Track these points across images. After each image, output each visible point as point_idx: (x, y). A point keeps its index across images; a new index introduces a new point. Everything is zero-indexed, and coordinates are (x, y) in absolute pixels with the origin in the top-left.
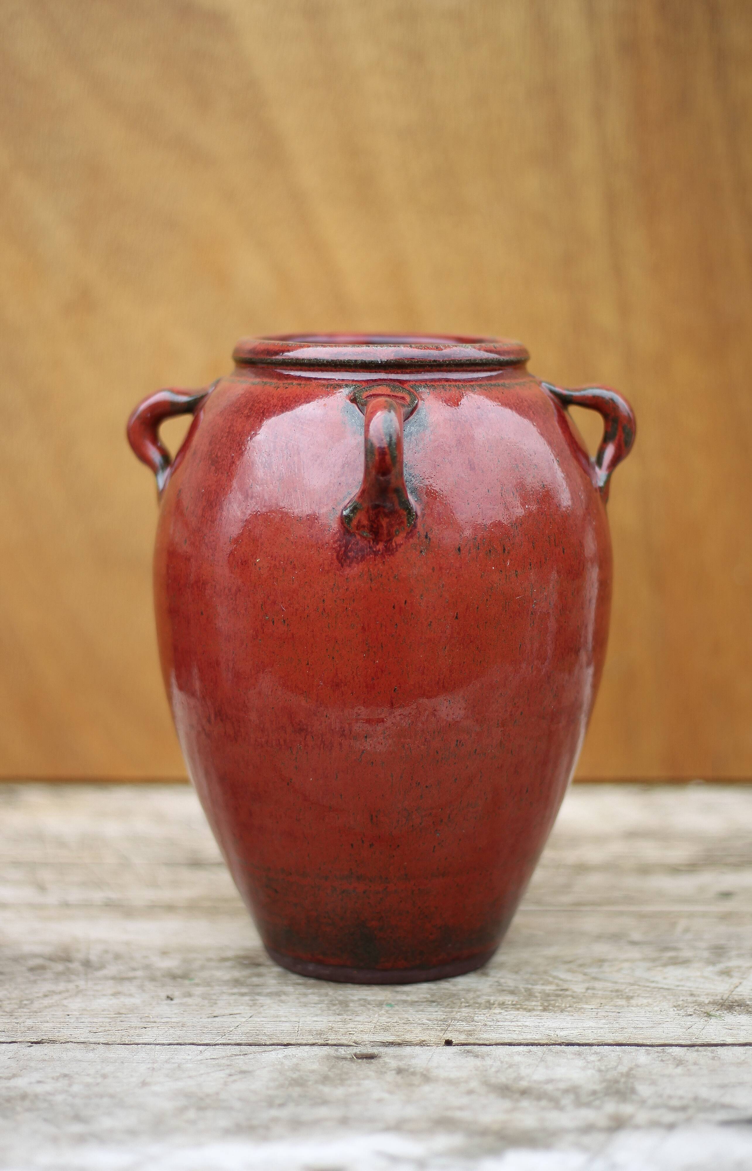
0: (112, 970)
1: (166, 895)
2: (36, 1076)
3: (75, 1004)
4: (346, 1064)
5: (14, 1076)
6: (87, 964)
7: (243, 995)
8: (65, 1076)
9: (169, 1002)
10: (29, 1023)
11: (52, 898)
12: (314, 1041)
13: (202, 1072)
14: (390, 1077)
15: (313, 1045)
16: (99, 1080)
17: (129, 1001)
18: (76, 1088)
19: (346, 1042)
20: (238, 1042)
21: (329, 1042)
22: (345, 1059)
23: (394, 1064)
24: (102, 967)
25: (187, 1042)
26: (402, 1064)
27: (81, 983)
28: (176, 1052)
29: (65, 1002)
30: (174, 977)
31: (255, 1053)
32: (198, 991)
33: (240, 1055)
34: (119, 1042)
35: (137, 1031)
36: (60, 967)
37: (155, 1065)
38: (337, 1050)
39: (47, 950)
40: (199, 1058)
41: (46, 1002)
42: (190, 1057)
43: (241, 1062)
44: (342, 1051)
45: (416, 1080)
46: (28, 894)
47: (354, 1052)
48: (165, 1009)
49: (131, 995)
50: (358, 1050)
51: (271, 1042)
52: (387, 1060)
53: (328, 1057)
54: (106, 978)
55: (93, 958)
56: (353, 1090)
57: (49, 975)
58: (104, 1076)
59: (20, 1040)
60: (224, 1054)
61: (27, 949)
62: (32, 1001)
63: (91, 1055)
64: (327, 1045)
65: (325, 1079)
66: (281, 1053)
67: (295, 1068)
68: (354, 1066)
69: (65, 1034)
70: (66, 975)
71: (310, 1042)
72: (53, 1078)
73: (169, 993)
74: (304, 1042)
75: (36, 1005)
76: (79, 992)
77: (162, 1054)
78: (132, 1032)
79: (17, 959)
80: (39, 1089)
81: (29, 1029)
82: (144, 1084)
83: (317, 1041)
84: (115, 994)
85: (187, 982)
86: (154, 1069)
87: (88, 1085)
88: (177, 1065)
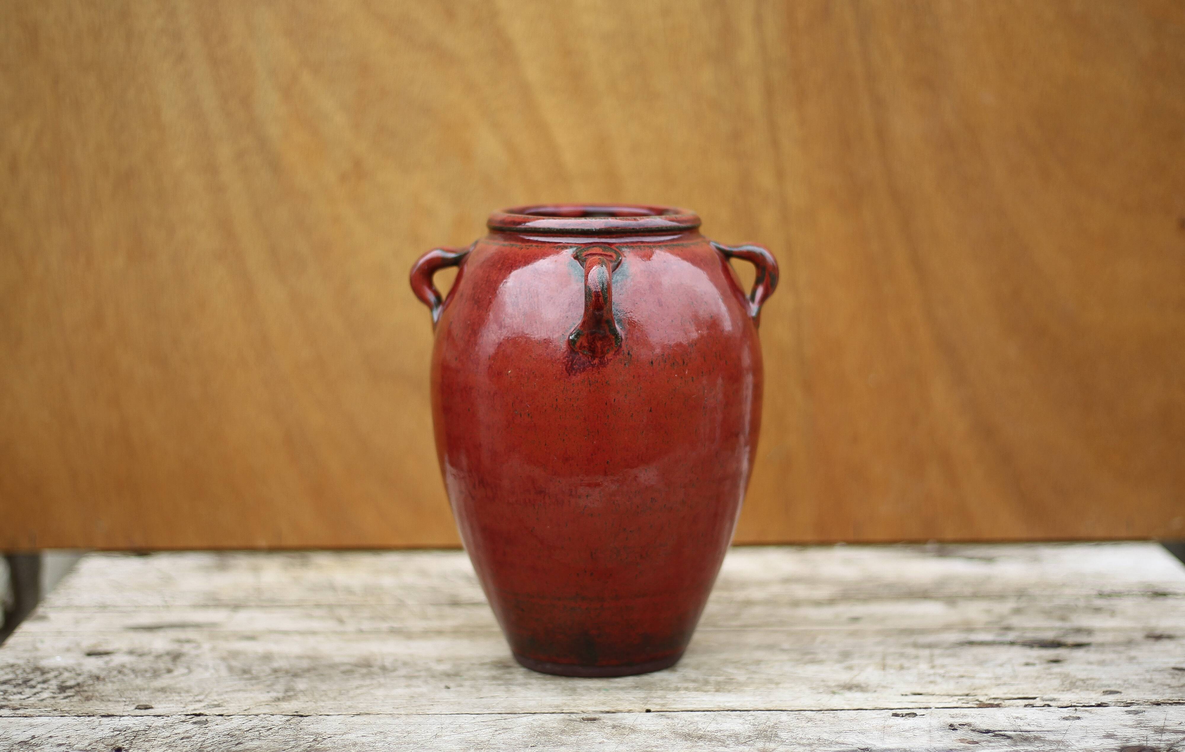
0: (403, 672)
1: (436, 624)
2: (360, 733)
3: (380, 693)
4: (577, 724)
5: (345, 733)
6: (384, 669)
7: (499, 685)
8: (381, 732)
9: (447, 690)
10: (349, 703)
11: (351, 626)
12: (553, 711)
13: (475, 729)
14: (608, 730)
15: (553, 713)
16: (405, 735)
17: (418, 690)
18: (389, 739)
19: (576, 711)
20: (499, 712)
21: (564, 711)
22: (576, 721)
23: (610, 723)
24: (395, 670)
25: (463, 712)
26: (615, 723)
27: (382, 680)
28: (456, 719)
29: (372, 691)
30: (448, 675)
31: (512, 718)
32: (467, 683)
33: (502, 719)
34: (415, 713)
35: (427, 707)
36: (364, 671)
37: (443, 726)
38: (570, 716)
39: (353, 660)
40: (473, 721)
41: (358, 691)
42: (466, 721)
43: (503, 723)
44: (573, 716)
45: (626, 732)
46: (331, 625)
47: (582, 717)
48: (445, 694)
49: (419, 687)
50: (584, 716)
51: (523, 712)
52: (605, 721)
53: (564, 720)
54: (399, 677)
55: (388, 663)
56: (582, 737)
57: (357, 675)
58: (409, 732)
59: (344, 713)
60: (490, 719)
61: (337, 660)
62: (348, 691)
63: (397, 721)
64: (563, 713)
65: (563, 732)
66: (531, 718)
67: (542, 726)
68: (582, 725)
69: (376, 709)
70: (370, 675)
71: (551, 711)
72: (373, 734)
73: (447, 684)
74: (546, 712)
75: (351, 694)
76: (380, 685)
77: (448, 720)
78: (423, 708)
79: (333, 666)
80: (364, 740)
81: (349, 707)
82: (436, 736)
83: (555, 711)
84: (408, 686)
85: (458, 678)
86: (442, 728)
87: (398, 737)
88: (458, 725)
